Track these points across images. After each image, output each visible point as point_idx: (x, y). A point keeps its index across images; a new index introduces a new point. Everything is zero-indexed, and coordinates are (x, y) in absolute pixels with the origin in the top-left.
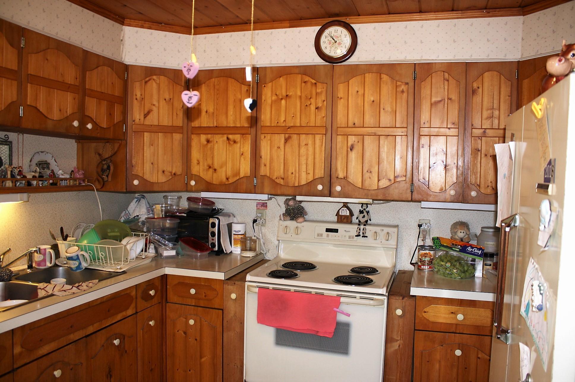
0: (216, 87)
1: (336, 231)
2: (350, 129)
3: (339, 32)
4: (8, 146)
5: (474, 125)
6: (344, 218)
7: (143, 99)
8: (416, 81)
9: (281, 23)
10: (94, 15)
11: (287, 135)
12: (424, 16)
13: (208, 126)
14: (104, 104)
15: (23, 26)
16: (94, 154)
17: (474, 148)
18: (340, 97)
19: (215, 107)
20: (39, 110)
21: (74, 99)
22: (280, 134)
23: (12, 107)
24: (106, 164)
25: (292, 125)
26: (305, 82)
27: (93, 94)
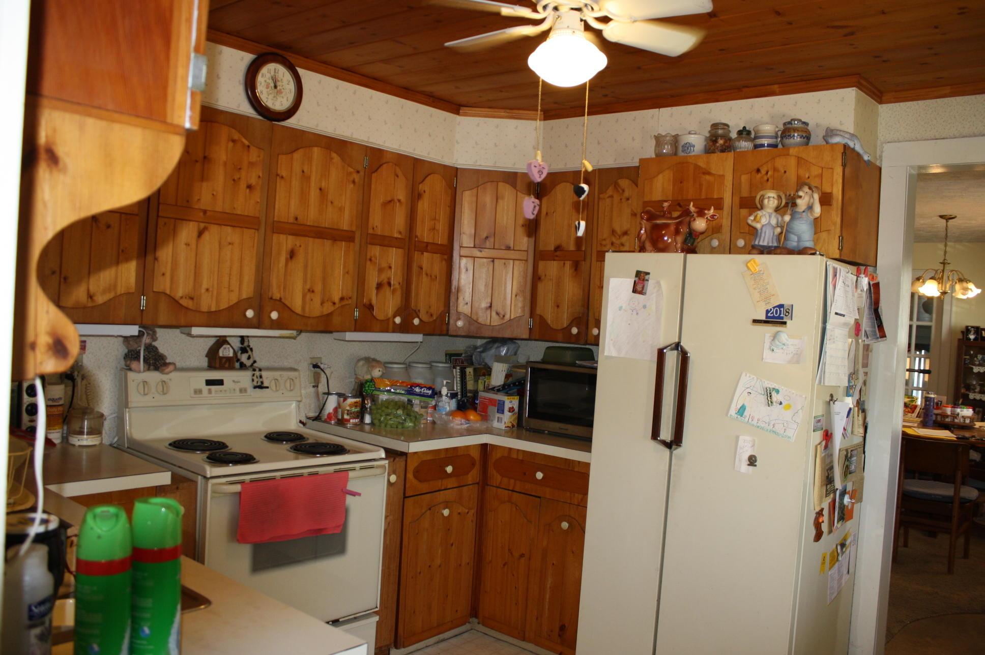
1: (220, 382)
3: (281, 73)
6: (226, 362)
11: (202, 225)
18: (280, 176)
22: (192, 222)
25: (210, 208)
26: (234, 141)
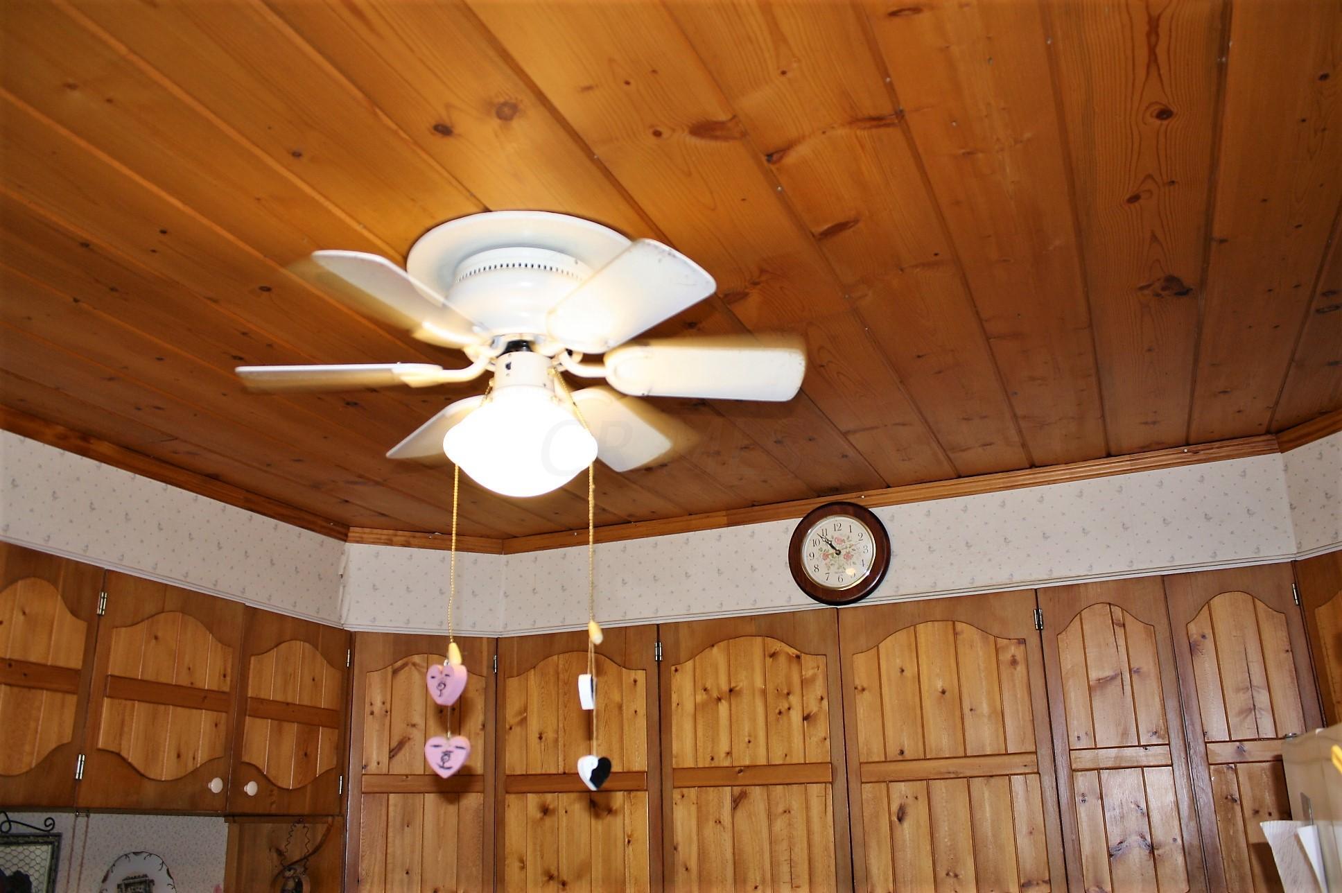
0: (561, 676)
2: (892, 767)
3: (845, 529)
4: (50, 846)
5: (1209, 734)
7: (387, 712)
8: (1044, 633)
9: (708, 517)
10: (276, 525)
11: (737, 790)
12: (1041, 474)
13: (544, 772)
14: (292, 731)
15: (107, 567)
16: (268, 850)
17: (1219, 794)
18: (859, 688)
19: (561, 725)
20: (124, 760)
21: (216, 725)
22: (720, 788)
23: (59, 758)
24: (292, 877)
25: (747, 763)
26: (773, 655)
27: (262, 709)
